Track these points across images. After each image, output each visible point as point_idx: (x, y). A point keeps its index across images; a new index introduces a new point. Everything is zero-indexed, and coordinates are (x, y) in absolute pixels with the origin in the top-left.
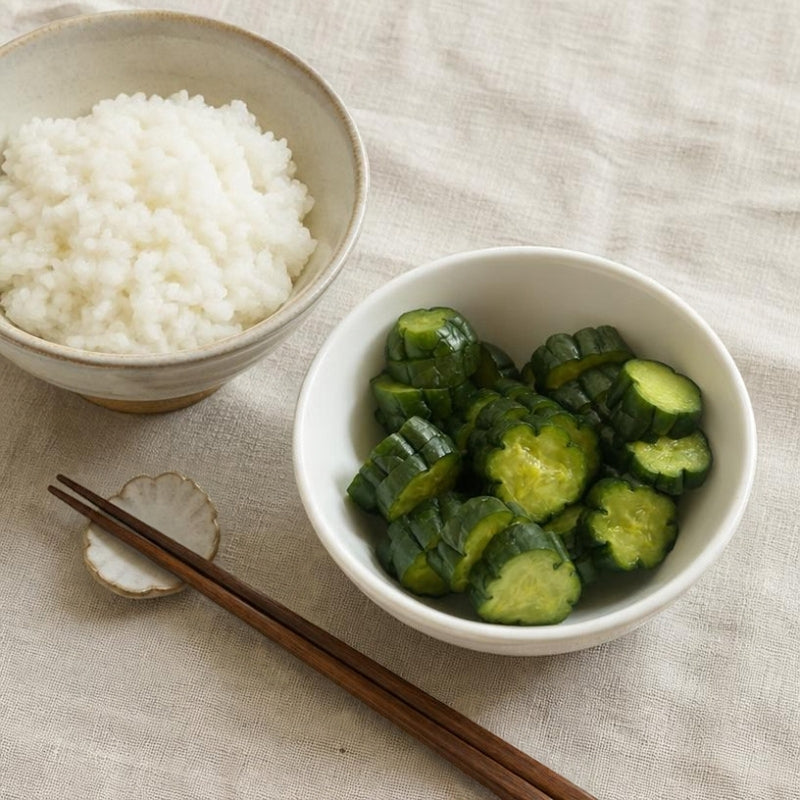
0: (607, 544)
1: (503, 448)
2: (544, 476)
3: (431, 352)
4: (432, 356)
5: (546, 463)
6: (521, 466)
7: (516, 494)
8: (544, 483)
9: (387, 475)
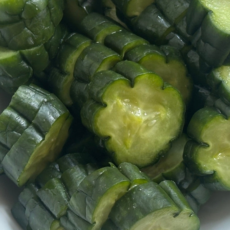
0: (214, 174)
1: (106, 106)
2: (147, 121)
3: (20, 15)
4: (21, 19)
5: (145, 108)
6: (124, 117)
7: (125, 144)
8: (147, 128)
9: (9, 149)
